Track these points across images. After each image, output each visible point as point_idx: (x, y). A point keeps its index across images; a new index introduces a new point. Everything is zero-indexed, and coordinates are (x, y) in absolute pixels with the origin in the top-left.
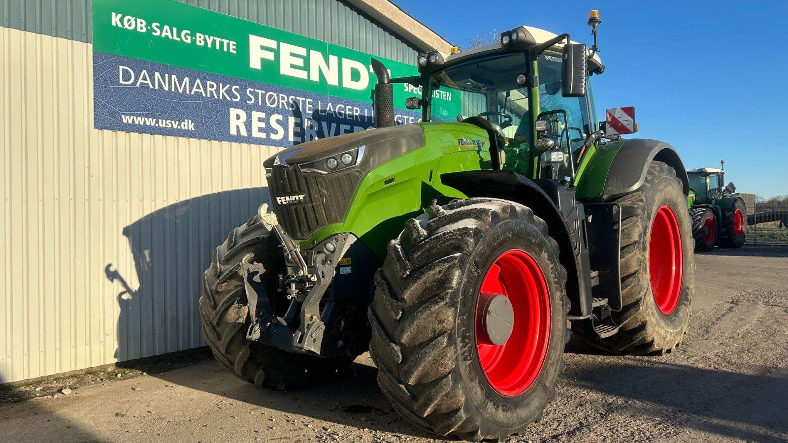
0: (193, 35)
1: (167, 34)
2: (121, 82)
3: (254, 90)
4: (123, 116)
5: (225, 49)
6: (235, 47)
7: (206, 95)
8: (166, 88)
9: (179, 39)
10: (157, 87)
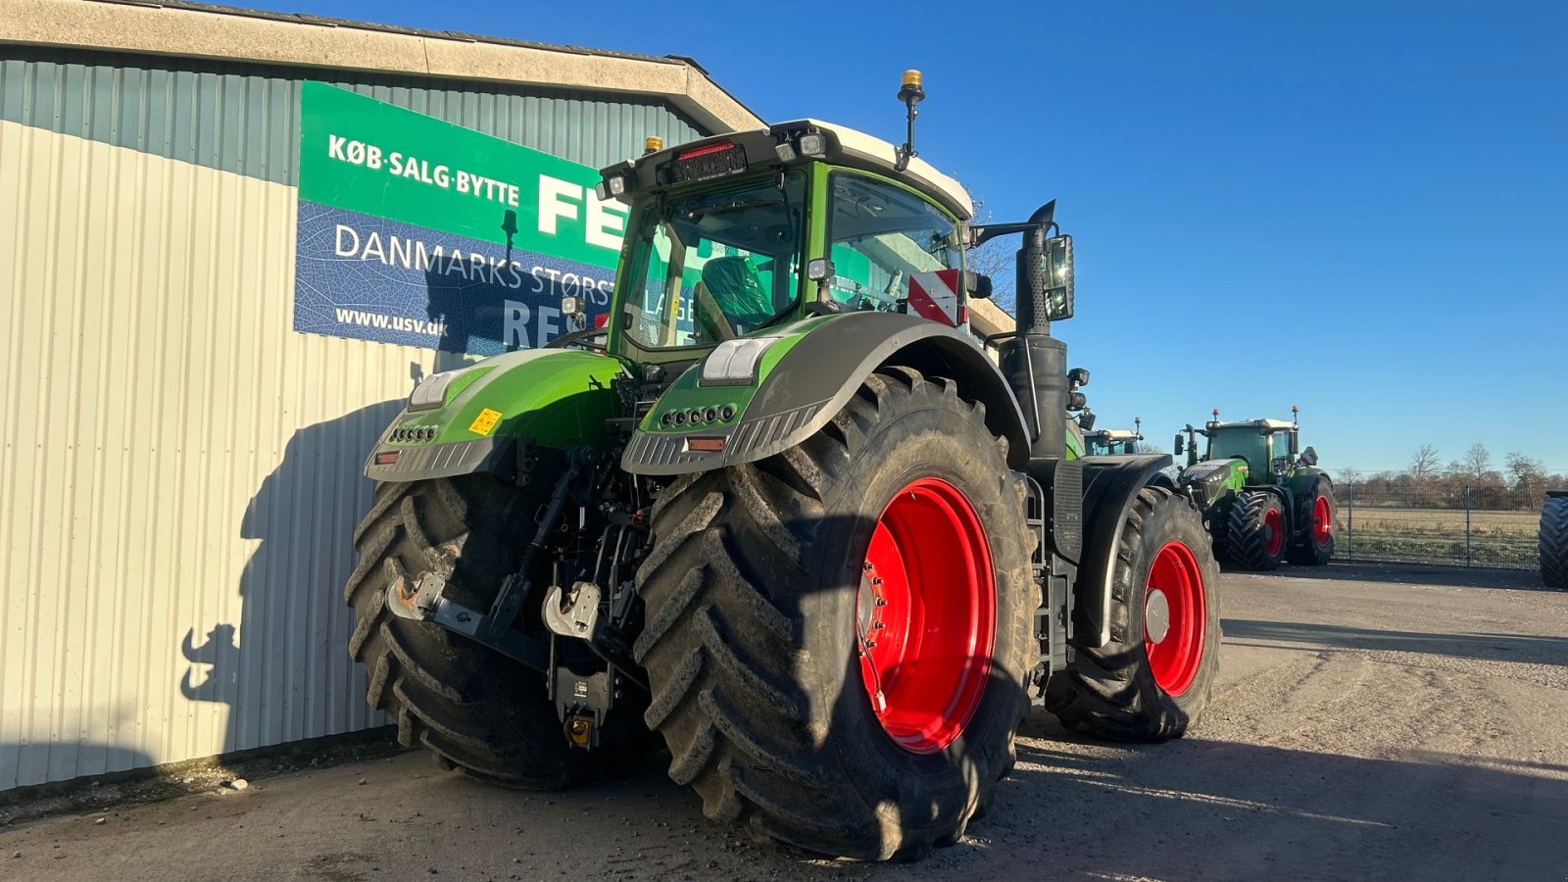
0: (453, 174)
1: (412, 172)
2: (339, 252)
3: (544, 270)
4: (338, 310)
5: (501, 199)
6: (516, 196)
7: (469, 276)
8: (407, 264)
9: (430, 181)
10: (392, 262)
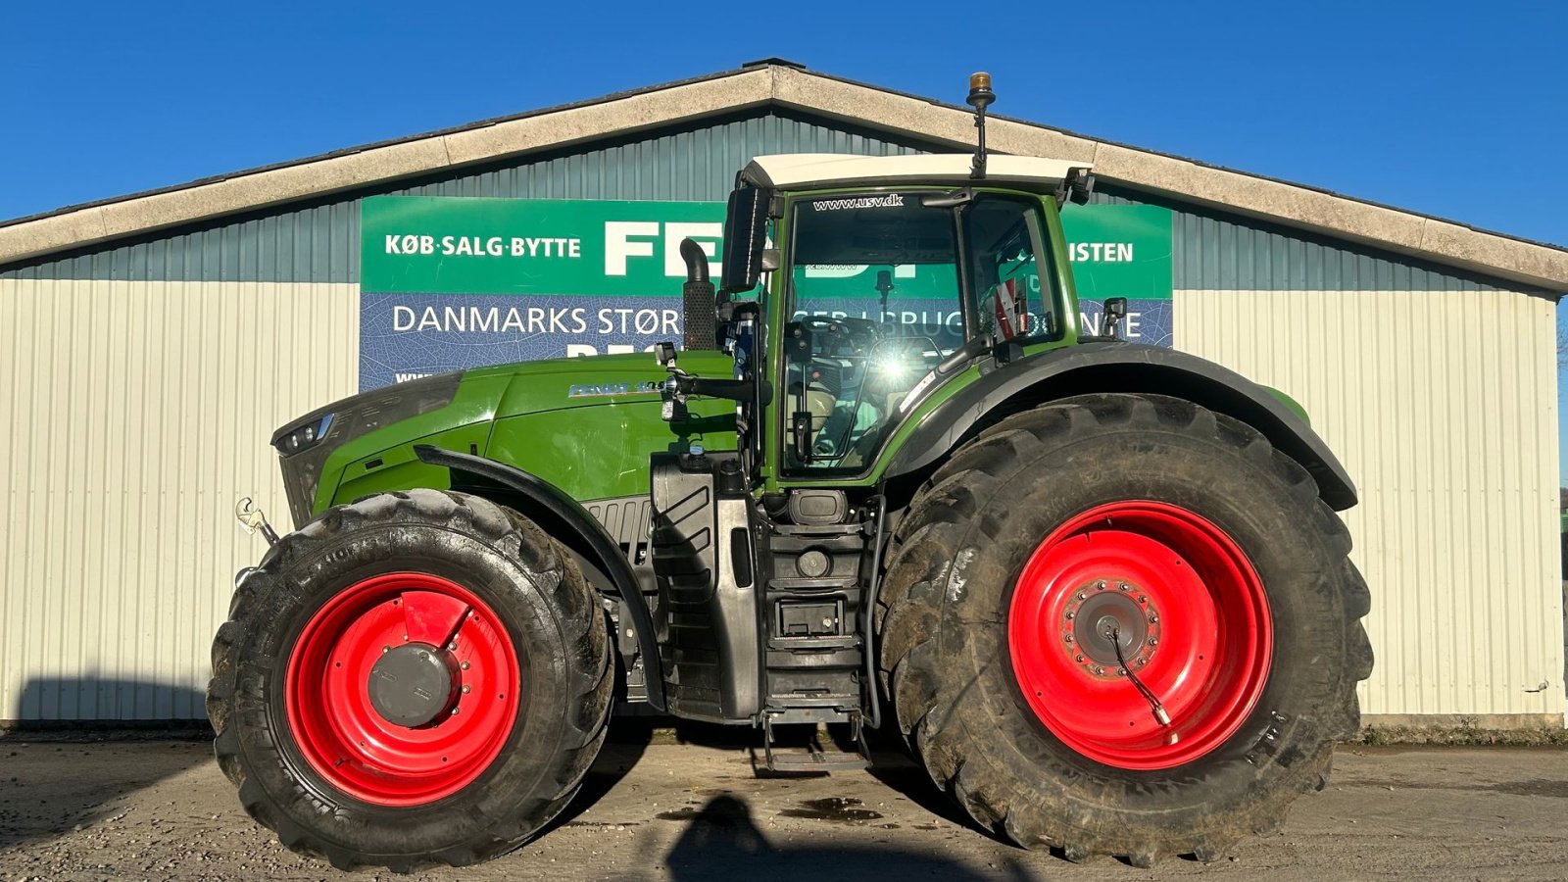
0: (507, 242)
1: (464, 249)
2: (397, 328)
3: (613, 311)
4: (398, 376)
5: (561, 253)
6: (578, 248)
7: (527, 330)
8: (462, 328)
9: (483, 253)
10: (447, 328)
